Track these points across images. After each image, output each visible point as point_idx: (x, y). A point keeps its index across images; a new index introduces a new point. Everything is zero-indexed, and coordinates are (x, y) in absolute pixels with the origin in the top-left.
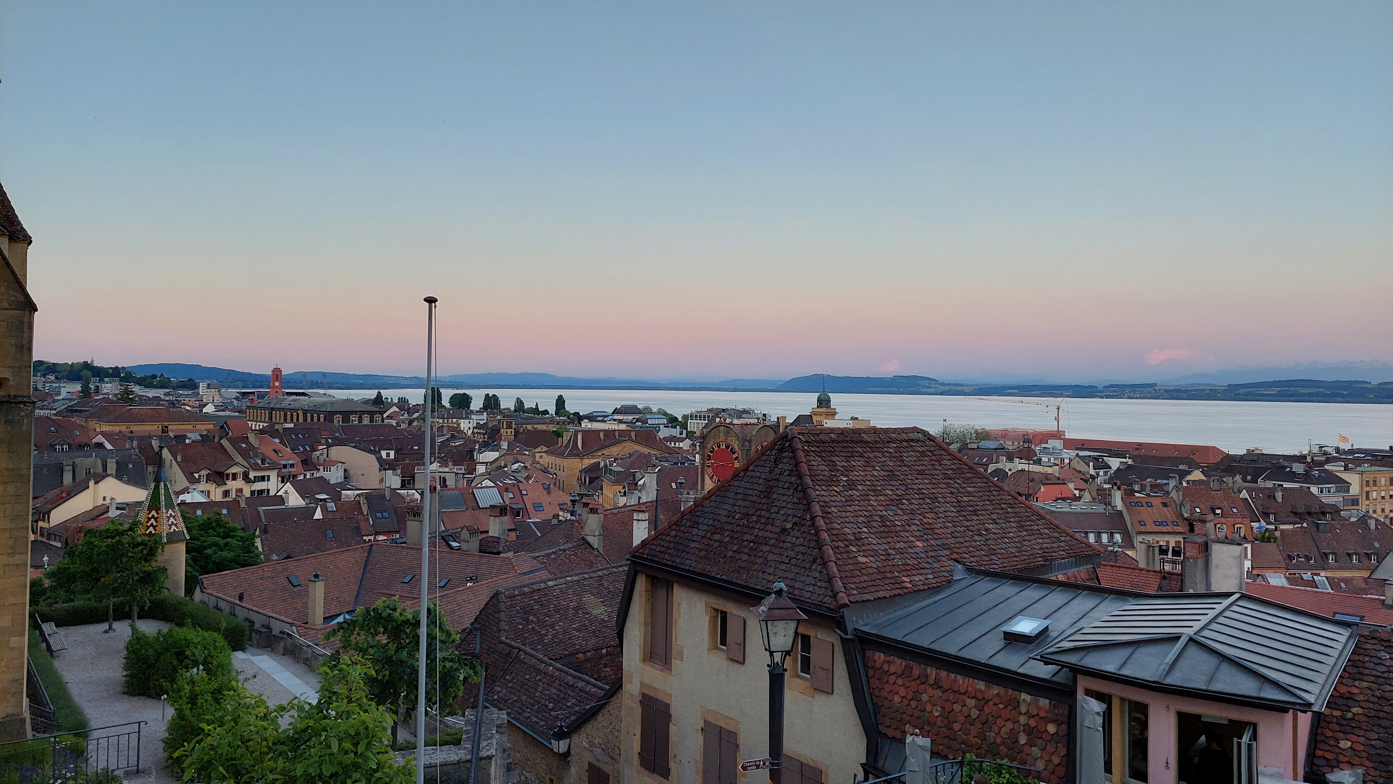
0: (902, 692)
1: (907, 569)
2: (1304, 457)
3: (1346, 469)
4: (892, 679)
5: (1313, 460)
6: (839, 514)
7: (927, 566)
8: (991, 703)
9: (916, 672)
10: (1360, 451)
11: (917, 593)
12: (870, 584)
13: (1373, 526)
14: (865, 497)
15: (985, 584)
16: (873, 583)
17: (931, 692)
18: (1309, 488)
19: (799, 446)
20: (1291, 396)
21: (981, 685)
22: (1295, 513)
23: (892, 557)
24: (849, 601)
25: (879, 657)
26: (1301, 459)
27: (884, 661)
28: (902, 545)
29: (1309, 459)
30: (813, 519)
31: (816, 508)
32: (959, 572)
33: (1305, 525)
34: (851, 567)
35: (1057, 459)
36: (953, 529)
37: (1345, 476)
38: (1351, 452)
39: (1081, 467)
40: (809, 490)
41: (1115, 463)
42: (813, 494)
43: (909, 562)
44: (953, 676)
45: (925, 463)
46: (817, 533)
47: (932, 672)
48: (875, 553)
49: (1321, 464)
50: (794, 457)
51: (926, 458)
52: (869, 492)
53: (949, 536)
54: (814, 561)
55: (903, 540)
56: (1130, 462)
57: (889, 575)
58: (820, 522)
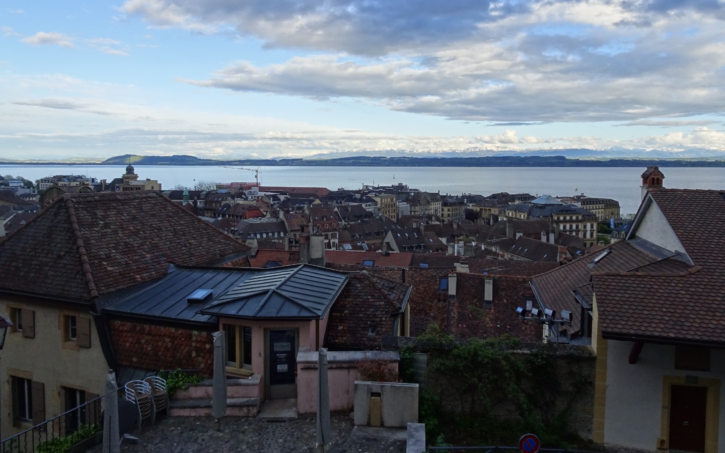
0: (131, 340)
1: (139, 271)
2: (360, 191)
3: (376, 196)
4: (125, 334)
5: (363, 192)
6: (96, 244)
7: (152, 267)
8: (178, 338)
9: (138, 328)
10: (381, 187)
11: (144, 284)
12: (114, 282)
13: (384, 220)
14: (115, 232)
15: (185, 273)
16: (117, 281)
17: (147, 338)
18: (361, 205)
19: (71, 205)
20: (357, 164)
21: (173, 330)
22: (356, 216)
23: (130, 265)
24: (99, 294)
25: (117, 323)
26: (358, 192)
27: (120, 325)
28: (137, 257)
29: (362, 192)
30: (78, 248)
31: (80, 242)
32: (172, 268)
33: (359, 221)
34: (102, 274)
35: (255, 197)
36: (170, 245)
37: (376, 199)
38: (378, 188)
39: (267, 200)
40: (76, 232)
41: (282, 198)
42: (78, 234)
43: (140, 266)
44: (158, 327)
45: (156, 210)
46: (80, 257)
47: (147, 327)
48: (119, 264)
49: (367, 194)
50: (67, 212)
51: (157, 207)
52: (118, 229)
53: (167, 249)
54: (78, 273)
55: (138, 254)
56: (289, 197)
57: (127, 275)
58: (83, 250)
